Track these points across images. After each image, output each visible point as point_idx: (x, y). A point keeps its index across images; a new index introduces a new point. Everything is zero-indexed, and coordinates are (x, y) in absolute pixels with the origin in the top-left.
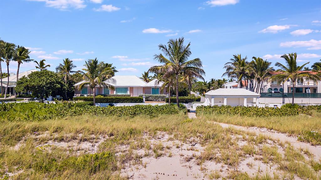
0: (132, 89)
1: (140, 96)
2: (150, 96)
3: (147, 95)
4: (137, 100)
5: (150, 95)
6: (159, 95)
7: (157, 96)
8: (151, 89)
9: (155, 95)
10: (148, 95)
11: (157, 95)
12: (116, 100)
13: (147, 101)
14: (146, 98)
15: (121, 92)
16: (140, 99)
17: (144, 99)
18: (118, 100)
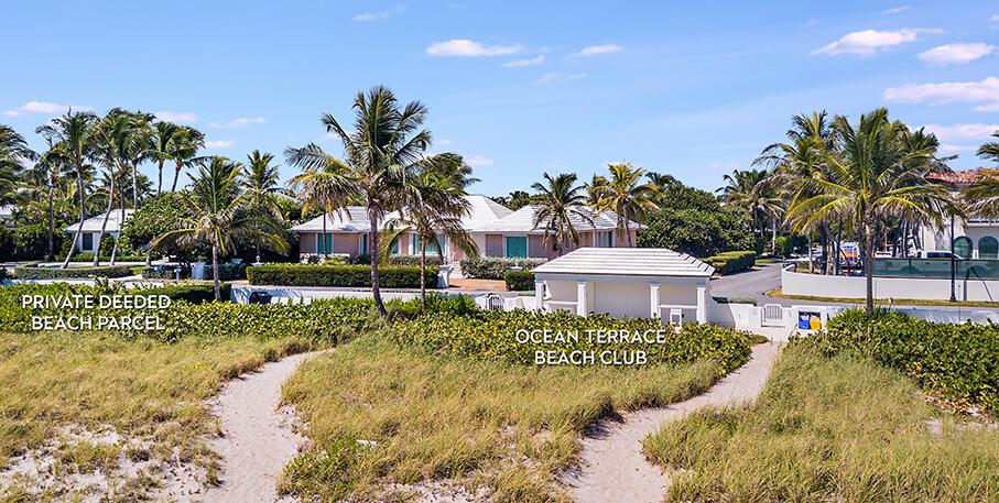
8: (505, 240)
17: (445, 275)
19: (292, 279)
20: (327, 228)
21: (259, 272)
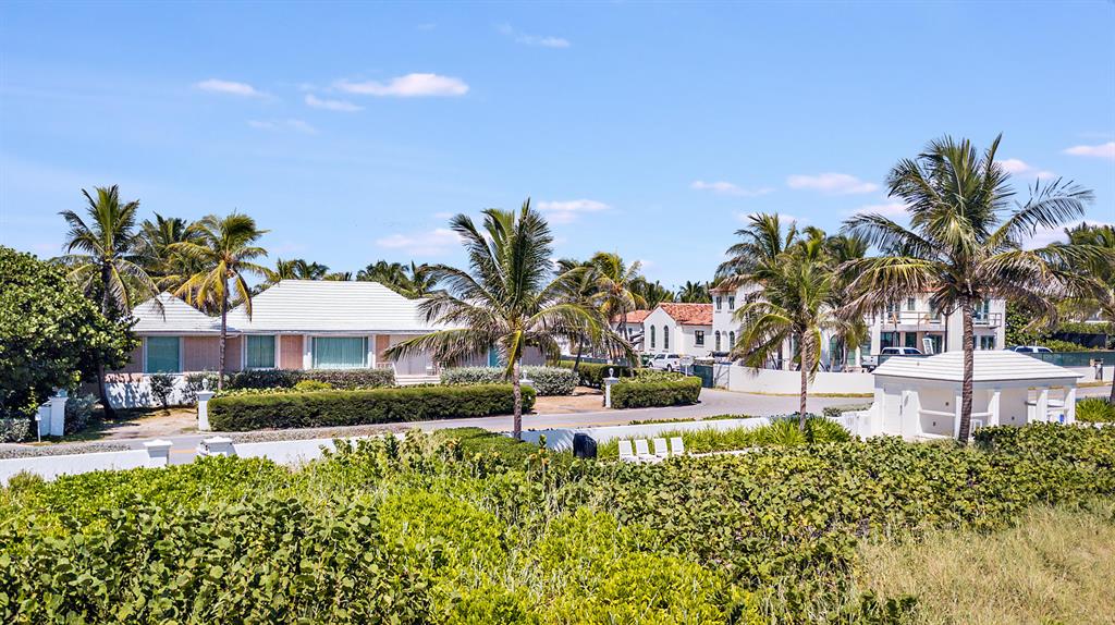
0: (382, 340)
15: (337, 358)
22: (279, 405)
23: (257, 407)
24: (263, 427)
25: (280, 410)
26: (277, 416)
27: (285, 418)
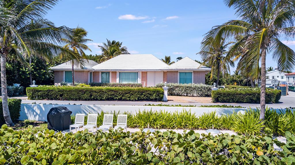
0: (145, 74)
1: (158, 86)
2: (177, 87)
3: (170, 84)
4: (150, 94)
5: (176, 85)
6: (193, 85)
7: (190, 87)
8: (179, 74)
9: (185, 85)
10: (173, 84)
11: (189, 85)
12: (110, 93)
13: (172, 95)
14: (169, 90)
15: (128, 79)
16: (158, 91)
17: (166, 93)
18: (113, 93)
19: (61, 95)
20: (74, 68)
21: (35, 91)
22: (49, 91)
23: (40, 91)
24: (43, 99)
25: (48, 93)
26: (47, 95)
27: (51, 96)
